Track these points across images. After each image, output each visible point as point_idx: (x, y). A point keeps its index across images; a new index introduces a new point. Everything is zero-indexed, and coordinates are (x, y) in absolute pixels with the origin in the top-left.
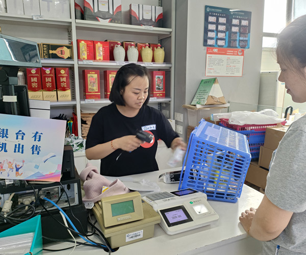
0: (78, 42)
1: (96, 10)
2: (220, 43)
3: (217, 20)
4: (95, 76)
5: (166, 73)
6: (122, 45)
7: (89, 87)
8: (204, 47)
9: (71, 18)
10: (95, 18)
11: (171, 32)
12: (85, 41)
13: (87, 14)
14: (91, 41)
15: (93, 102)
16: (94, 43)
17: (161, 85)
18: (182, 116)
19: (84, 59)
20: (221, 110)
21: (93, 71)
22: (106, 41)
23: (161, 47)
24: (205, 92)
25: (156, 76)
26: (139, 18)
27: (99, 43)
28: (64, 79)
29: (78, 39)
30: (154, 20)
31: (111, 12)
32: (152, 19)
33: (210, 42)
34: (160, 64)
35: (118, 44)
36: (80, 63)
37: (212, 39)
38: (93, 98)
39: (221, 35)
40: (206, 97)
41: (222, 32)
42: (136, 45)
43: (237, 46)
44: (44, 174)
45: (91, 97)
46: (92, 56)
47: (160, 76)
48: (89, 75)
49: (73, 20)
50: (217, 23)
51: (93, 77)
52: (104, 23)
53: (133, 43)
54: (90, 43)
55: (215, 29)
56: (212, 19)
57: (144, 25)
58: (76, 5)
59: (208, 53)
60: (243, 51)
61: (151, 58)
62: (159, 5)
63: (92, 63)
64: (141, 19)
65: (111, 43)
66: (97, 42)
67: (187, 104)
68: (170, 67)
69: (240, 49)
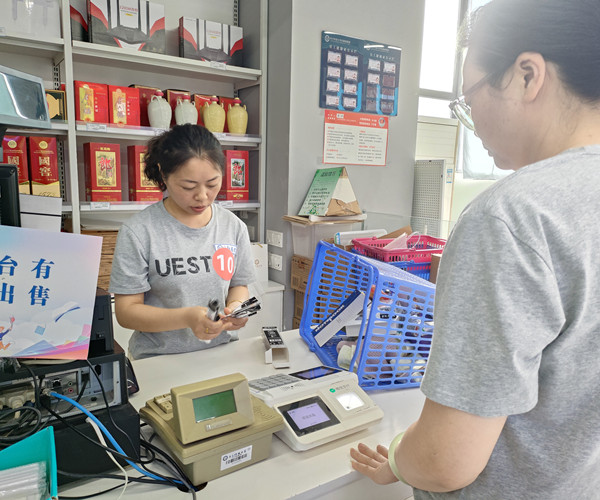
0: (76, 86)
1: (114, 25)
2: (349, 102)
3: (343, 59)
4: (112, 156)
5: (251, 154)
6: (165, 96)
7: (99, 177)
8: (321, 109)
9: (62, 37)
10: (112, 40)
11: (258, 77)
12: (91, 85)
13: (95, 30)
14: (103, 85)
15: (107, 208)
16: (109, 90)
17: (241, 176)
18: (280, 236)
19: (88, 120)
20: (351, 226)
21: (107, 147)
22: (133, 86)
23: (242, 105)
24: (324, 192)
25: (233, 160)
26: (198, 46)
27: (119, 90)
28: (47, 161)
29: (77, 79)
30: (226, 51)
31: (144, 30)
32: (222, 49)
33: (331, 100)
34: (239, 137)
35: (157, 94)
36: (80, 128)
37: (334, 94)
38: (106, 200)
39: (349, 89)
40: (326, 201)
41: (351, 82)
42: (192, 99)
43: (378, 110)
44: (55, 345)
45: (102, 197)
46: (105, 115)
47: (239, 160)
48: (98, 154)
49: (66, 41)
50: (343, 66)
51: (106, 158)
52: (129, 50)
53: (186, 94)
54: (101, 88)
55: (338, 75)
56: (333, 57)
57: (209, 60)
58: (73, 11)
59: (327, 120)
60: (386, 120)
61: (223, 125)
62: (235, 24)
63: (104, 129)
64: (202, 47)
65: (142, 91)
66: (115, 88)
67: (290, 214)
68: (258, 144)
69: (382, 116)
